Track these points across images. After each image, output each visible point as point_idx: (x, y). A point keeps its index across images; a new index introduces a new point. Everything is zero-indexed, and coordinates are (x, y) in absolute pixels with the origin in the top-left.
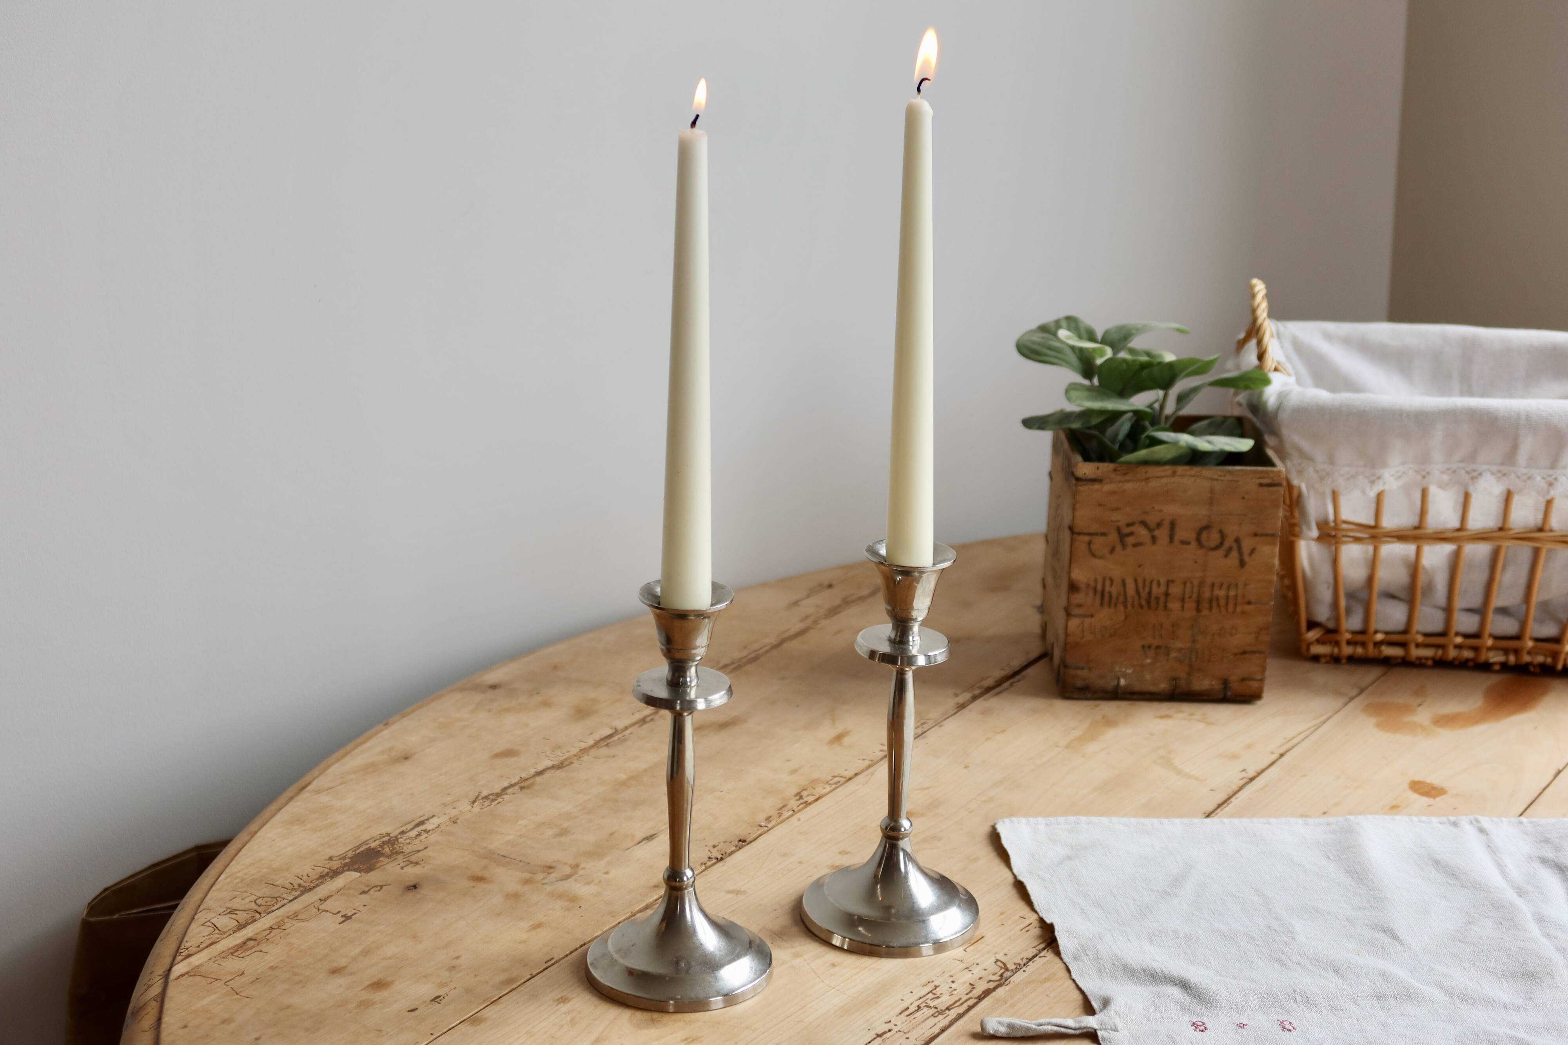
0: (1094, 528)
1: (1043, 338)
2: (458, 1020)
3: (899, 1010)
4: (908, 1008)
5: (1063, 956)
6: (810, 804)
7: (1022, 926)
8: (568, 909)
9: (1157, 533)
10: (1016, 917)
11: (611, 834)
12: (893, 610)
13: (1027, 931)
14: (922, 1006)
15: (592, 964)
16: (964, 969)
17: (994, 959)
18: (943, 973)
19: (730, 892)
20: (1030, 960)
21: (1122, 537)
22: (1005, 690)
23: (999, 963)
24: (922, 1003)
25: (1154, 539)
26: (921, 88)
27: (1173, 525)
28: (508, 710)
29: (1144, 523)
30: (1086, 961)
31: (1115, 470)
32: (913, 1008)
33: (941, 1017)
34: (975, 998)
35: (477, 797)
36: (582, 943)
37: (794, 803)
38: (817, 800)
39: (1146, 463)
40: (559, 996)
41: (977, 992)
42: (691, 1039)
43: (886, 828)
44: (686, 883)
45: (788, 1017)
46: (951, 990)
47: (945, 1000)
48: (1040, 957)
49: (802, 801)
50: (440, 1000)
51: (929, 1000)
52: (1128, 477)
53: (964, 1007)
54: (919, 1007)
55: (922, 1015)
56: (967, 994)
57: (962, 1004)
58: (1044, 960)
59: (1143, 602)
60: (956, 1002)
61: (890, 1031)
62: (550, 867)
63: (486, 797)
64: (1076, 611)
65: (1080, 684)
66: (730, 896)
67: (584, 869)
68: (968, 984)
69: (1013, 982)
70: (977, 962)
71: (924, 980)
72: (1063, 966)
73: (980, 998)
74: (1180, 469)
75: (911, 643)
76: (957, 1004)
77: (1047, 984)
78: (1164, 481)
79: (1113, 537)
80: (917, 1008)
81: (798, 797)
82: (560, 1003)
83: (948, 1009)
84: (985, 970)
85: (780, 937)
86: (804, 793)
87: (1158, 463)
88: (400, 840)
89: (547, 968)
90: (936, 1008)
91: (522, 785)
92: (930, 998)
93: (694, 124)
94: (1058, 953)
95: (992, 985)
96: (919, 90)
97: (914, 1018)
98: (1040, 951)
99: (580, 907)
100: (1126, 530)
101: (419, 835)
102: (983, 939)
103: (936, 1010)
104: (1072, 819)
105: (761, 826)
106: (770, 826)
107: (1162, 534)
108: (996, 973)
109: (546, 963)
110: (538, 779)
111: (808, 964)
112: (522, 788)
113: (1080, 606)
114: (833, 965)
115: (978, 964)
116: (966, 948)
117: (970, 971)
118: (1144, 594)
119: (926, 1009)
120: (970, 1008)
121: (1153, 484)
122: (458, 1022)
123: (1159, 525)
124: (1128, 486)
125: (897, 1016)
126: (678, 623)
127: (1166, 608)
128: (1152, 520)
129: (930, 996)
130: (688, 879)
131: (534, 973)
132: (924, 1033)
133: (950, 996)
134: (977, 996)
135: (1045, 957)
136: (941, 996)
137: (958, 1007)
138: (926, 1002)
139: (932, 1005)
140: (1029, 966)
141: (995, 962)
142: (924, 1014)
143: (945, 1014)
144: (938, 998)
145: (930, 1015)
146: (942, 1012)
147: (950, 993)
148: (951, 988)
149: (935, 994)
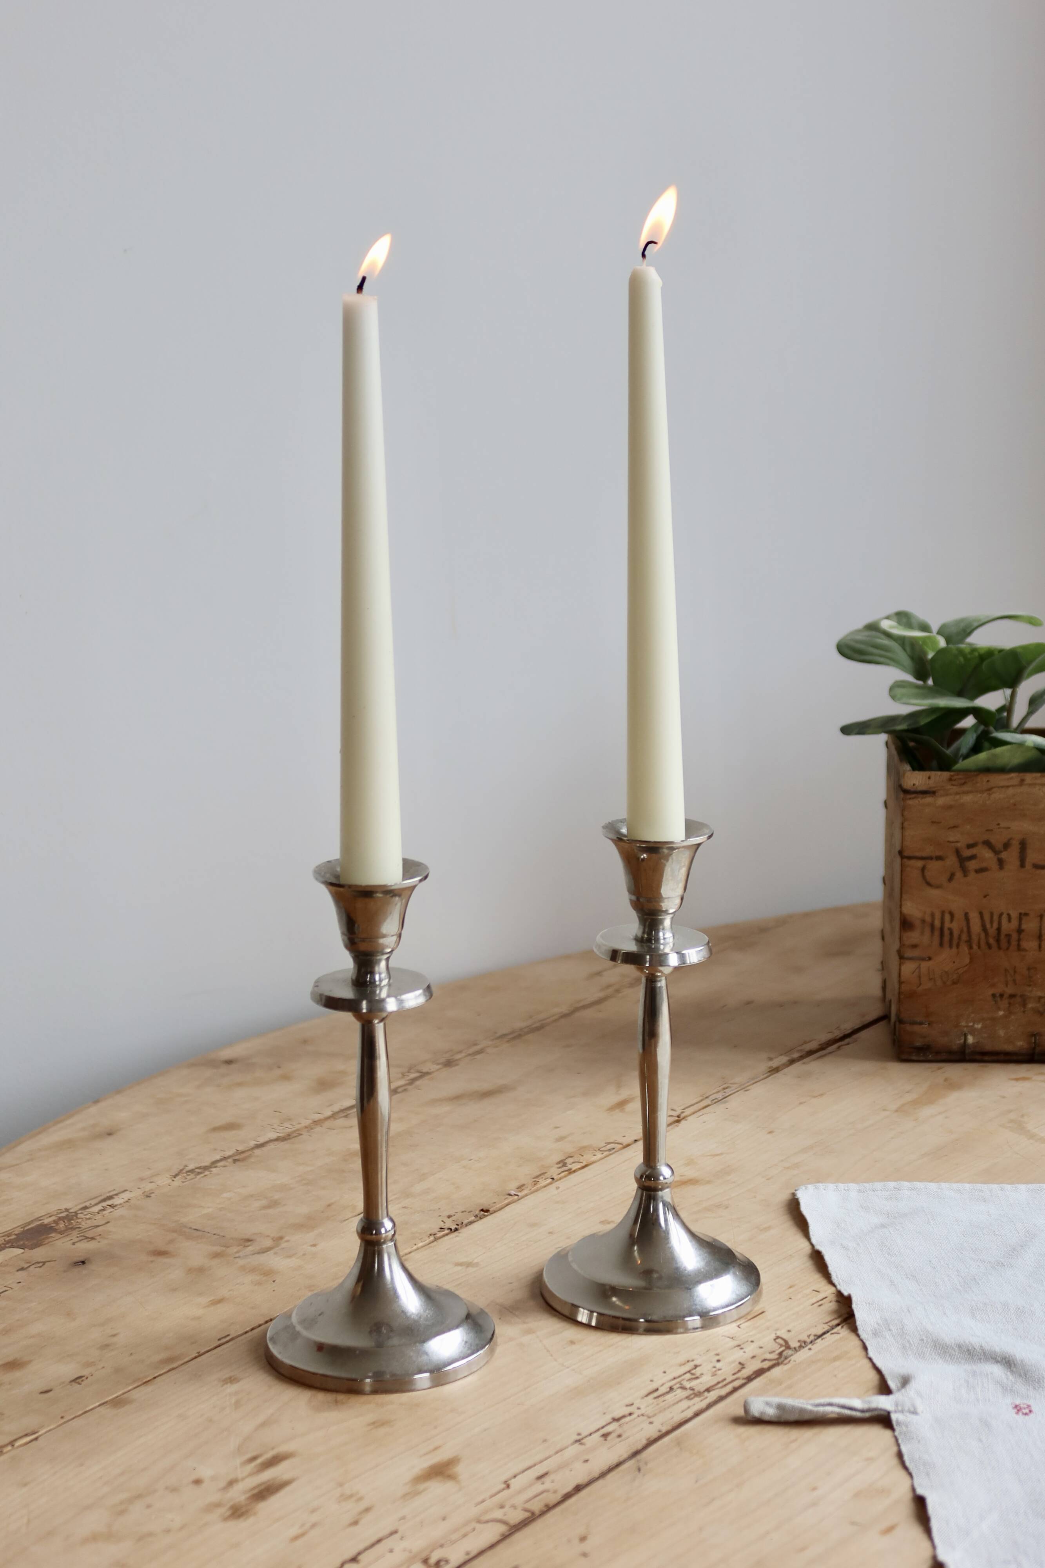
0: (928, 851)
1: (868, 636)
2: (98, 1402)
3: (644, 1391)
4: (657, 1390)
5: (860, 1332)
6: (574, 1171)
7: (814, 1300)
8: (259, 1283)
9: (1004, 855)
10: (808, 1291)
11: (329, 1205)
12: (638, 899)
13: (820, 1305)
14: (675, 1387)
15: (272, 1339)
16: (735, 1347)
17: (774, 1336)
18: (707, 1351)
19: (460, 1264)
20: (818, 1337)
21: (963, 861)
22: (830, 1053)
23: (778, 1340)
24: (676, 1384)
25: (1001, 863)
26: (646, 253)
27: (1023, 845)
28: (240, 1084)
29: (988, 844)
30: (888, 1337)
31: (950, 780)
32: (664, 1389)
33: (697, 1399)
34: (744, 1379)
35: (181, 1170)
36: (264, 1320)
37: (554, 1171)
38: (583, 1167)
39: (987, 770)
40: (227, 1376)
41: (747, 1371)
42: (378, 1423)
43: (641, 1177)
44: (384, 1236)
45: (505, 1399)
46: (714, 1369)
47: (707, 1380)
48: (830, 1334)
49: (565, 1168)
50: (82, 1381)
51: (685, 1381)
52: (966, 788)
53: (729, 1388)
54: (671, 1389)
55: (673, 1397)
56: (734, 1374)
57: (725, 1384)
58: (837, 1337)
59: (992, 941)
60: (719, 1383)
61: (630, 1414)
62: (249, 1240)
63: (192, 1171)
64: (909, 953)
65: (919, 1043)
66: (459, 1267)
67: (288, 1241)
68: (736, 1363)
69: (794, 1361)
70: (751, 1339)
71: (682, 1358)
72: (858, 1343)
73: (750, 1379)
74: (1029, 777)
75: (662, 941)
76: (720, 1385)
77: (837, 1363)
78: (1011, 791)
79: (952, 861)
80: (668, 1389)
81: (559, 1164)
82: (227, 1383)
83: (708, 1390)
84: (761, 1348)
85: (511, 1312)
86: (568, 1160)
87: (1002, 770)
88: (79, 1216)
89: (219, 1346)
90: (692, 1389)
91: (236, 1158)
92: (687, 1379)
93: (360, 288)
94: (854, 1329)
95: (766, 1365)
96: (644, 255)
97: (664, 1401)
98: (832, 1328)
99: (274, 1281)
100: (967, 853)
101: (104, 1209)
102: (763, 1314)
103: (692, 1392)
104: (892, 1184)
105: (510, 1195)
106: (522, 1194)
107: (1011, 856)
108: (774, 1352)
109: (219, 1340)
110: (257, 1152)
111: (541, 1341)
112: (235, 1161)
113: (915, 946)
114: (572, 1342)
115: (752, 1342)
116: (741, 1324)
117: (742, 1349)
118: (992, 931)
119: (679, 1391)
120: (735, 1390)
121: (997, 795)
122: (97, 1404)
123: (1006, 846)
124: (967, 799)
125: (642, 1398)
126: (361, 903)
127: (1019, 948)
128: (997, 839)
129: (688, 1376)
130: (386, 1231)
131: (203, 1351)
132: (672, 1418)
133: (713, 1376)
134: (745, 1376)
135: (838, 1333)
136: (701, 1376)
137: (719, 1389)
138: (681, 1382)
139: (687, 1386)
140: (816, 1343)
141: (774, 1339)
142: (676, 1396)
143: (702, 1396)
144: (696, 1378)
145: (683, 1397)
146: (698, 1394)
147: (713, 1372)
148: (714, 1367)
149: (693, 1374)
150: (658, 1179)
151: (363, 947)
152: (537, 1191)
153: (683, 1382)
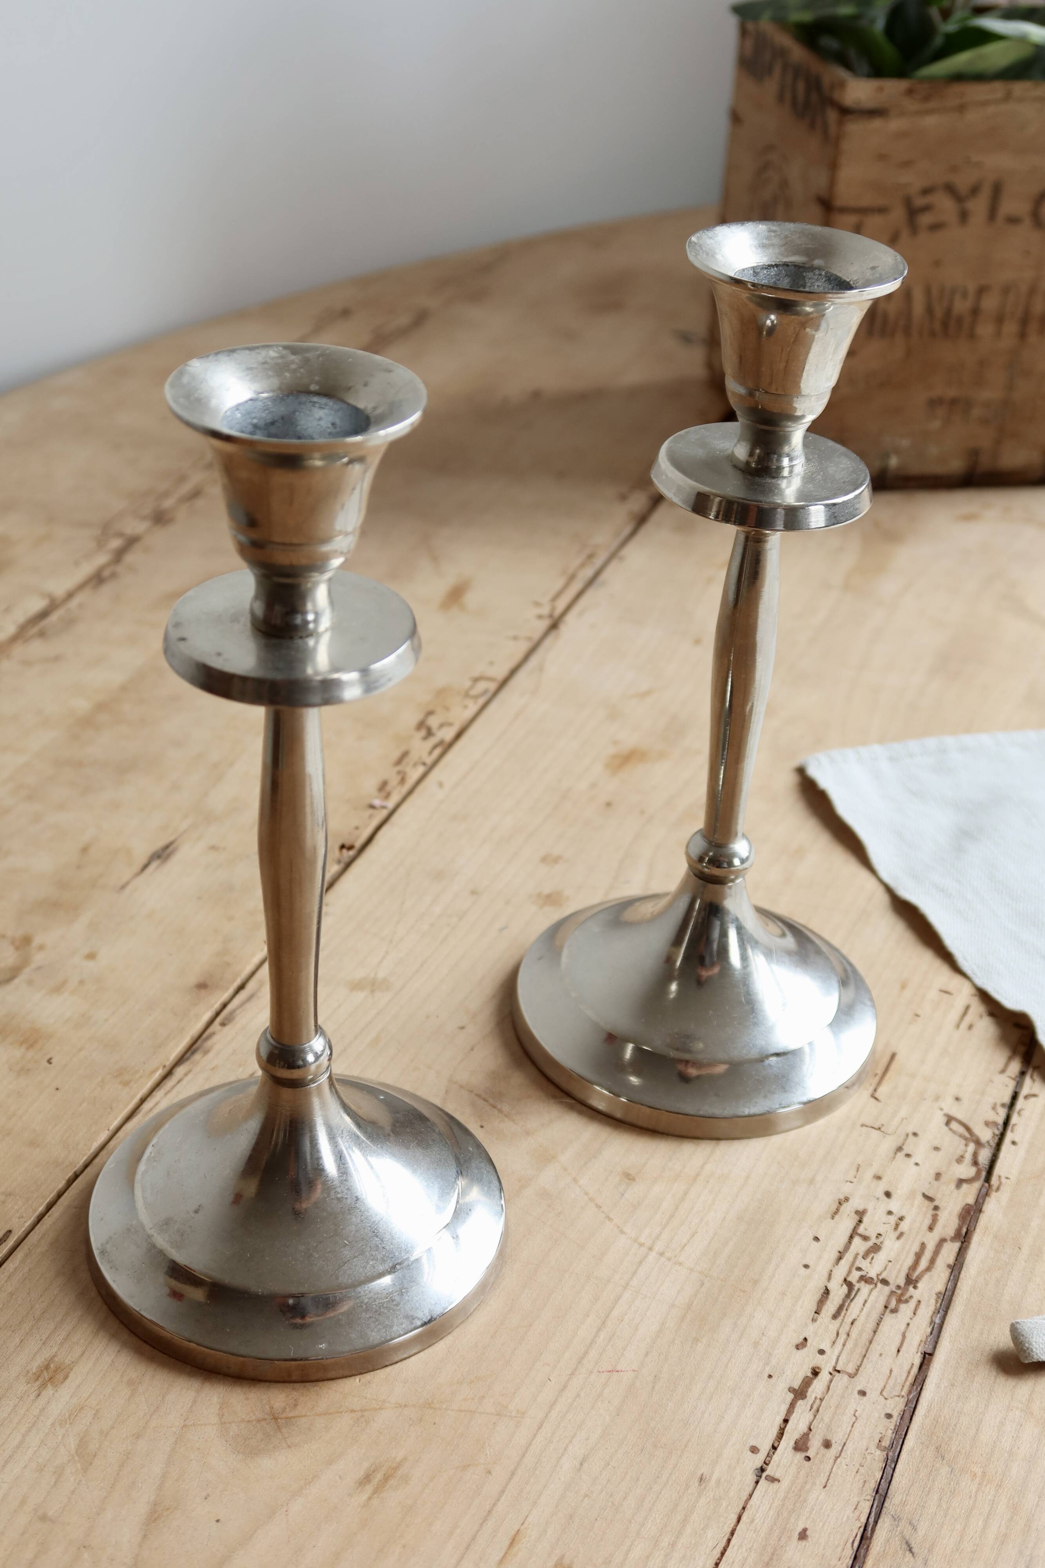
0: (867, 200)
3: (809, 1301)
4: (827, 1292)
6: (451, 745)
7: (954, 1015)
8: (24, 1071)
9: (970, 205)
10: (933, 994)
11: (85, 850)
12: (751, 394)
13: (970, 1027)
14: (852, 1279)
15: (103, 1252)
16: (896, 1154)
17: (941, 1119)
18: (857, 1169)
19: (356, 986)
20: (1010, 1106)
21: (913, 213)
23: (954, 1125)
24: (849, 1272)
25: (964, 216)
27: (997, 190)
29: (950, 189)
31: (910, 92)
32: (838, 1292)
33: (906, 1310)
34: (952, 1238)
36: (70, 1174)
37: (421, 749)
38: (459, 736)
39: (959, 77)
40: (39, 1361)
41: (949, 1222)
42: (379, 1476)
43: (701, 859)
44: (313, 1068)
45: (580, 1361)
46: (893, 1219)
47: (894, 1254)
49: (433, 741)
51: (860, 1257)
52: (932, 104)
53: (942, 1270)
54: (848, 1284)
55: (865, 1309)
56: (931, 1228)
57: (932, 1261)
58: (1039, 1101)
59: (937, 326)
60: (918, 1256)
61: (815, 1373)
66: (360, 996)
67: (41, 948)
68: (920, 1198)
69: (1007, 1178)
70: (910, 1129)
71: (826, 1195)
73: (964, 1237)
74: (1019, 88)
75: (786, 473)
76: (924, 1263)
78: (991, 110)
79: (898, 214)
80: (846, 1288)
81: (423, 733)
82: (44, 1386)
83: (911, 1281)
84: (937, 1149)
85: (494, 1107)
86: (433, 722)
87: (979, 77)
90: (885, 1282)
92: (861, 1254)
95: (969, 1194)
97: (853, 1322)
98: (1019, 1084)
99: (49, 1061)
100: (919, 202)
102: (897, 1058)
103: (886, 1290)
104: (931, 743)
105: (372, 807)
106: (391, 804)
107: (978, 206)
108: (962, 1157)
111: (575, 1180)
114: (629, 1177)
115: (916, 1135)
116: (875, 1090)
117: (908, 1155)
118: (939, 313)
119: (865, 1288)
120: (953, 1270)
121: (972, 116)
123: (975, 190)
124: (930, 122)
125: (814, 1320)
126: (280, 477)
127: (972, 336)
128: (963, 182)
129: (859, 1245)
130: (317, 1057)
132: (891, 1371)
133: (898, 1238)
134: (951, 1232)
135: (1035, 1095)
136: (881, 1243)
137: (929, 1274)
138: (857, 1264)
139: (873, 1274)
140: (1014, 1125)
141: (947, 1124)
142: (868, 1305)
143: (911, 1297)
144: (876, 1248)
145: (880, 1306)
146: (902, 1295)
147: (896, 1228)
148: (890, 1213)
149: (865, 1238)
150: (730, 864)
151: (282, 558)
152: (410, 792)
153: (861, 1263)
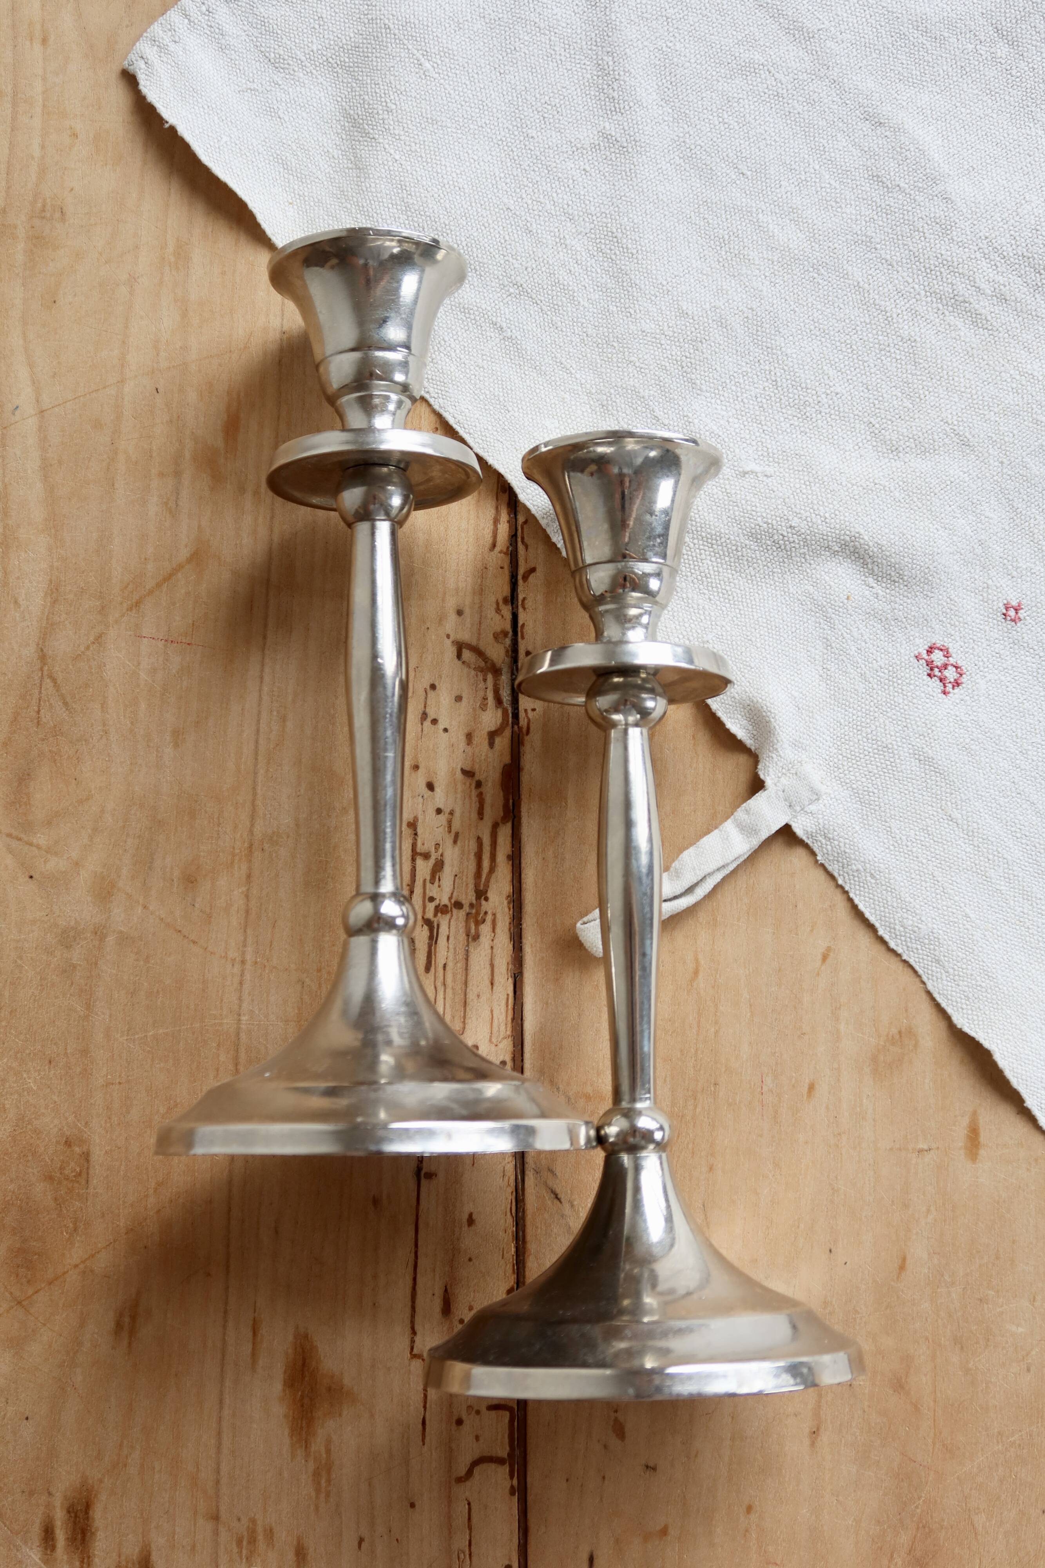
14: (430, 915)
16: (422, 724)
17: (451, 652)
20: (512, 599)
23: (467, 654)
24: (424, 907)
32: (422, 938)
33: (485, 931)
34: (504, 819)
46: (444, 818)
47: (458, 864)
48: (525, 578)
51: (428, 884)
54: (428, 922)
55: (450, 946)
56: (480, 815)
57: (493, 858)
60: (479, 857)
68: (460, 777)
70: (427, 681)
73: (513, 812)
76: (486, 864)
83: (481, 894)
84: (458, 699)
90: (458, 905)
92: (428, 878)
95: (503, 750)
98: (513, 558)
103: (462, 914)
108: (484, 699)
115: (433, 687)
117: (434, 722)
119: (444, 922)
129: (424, 868)
132: (492, 1011)
133: (456, 841)
134: (499, 810)
135: (533, 570)
136: (442, 855)
137: (494, 876)
138: (429, 894)
139: (445, 901)
140: (523, 625)
141: (459, 656)
142: (451, 939)
143: (486, 913)
144: (439, 866)
145: (462, 937)
146: (478, 913)
147: (450, 832)
148: (439, 811)
149: (426, 856)
153: (433, 891)
